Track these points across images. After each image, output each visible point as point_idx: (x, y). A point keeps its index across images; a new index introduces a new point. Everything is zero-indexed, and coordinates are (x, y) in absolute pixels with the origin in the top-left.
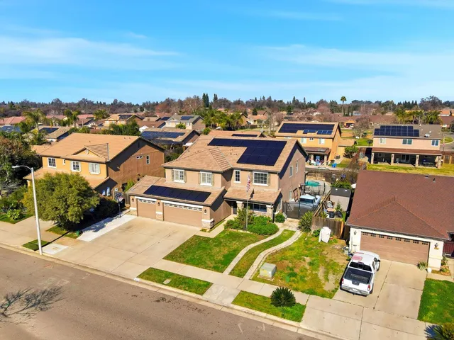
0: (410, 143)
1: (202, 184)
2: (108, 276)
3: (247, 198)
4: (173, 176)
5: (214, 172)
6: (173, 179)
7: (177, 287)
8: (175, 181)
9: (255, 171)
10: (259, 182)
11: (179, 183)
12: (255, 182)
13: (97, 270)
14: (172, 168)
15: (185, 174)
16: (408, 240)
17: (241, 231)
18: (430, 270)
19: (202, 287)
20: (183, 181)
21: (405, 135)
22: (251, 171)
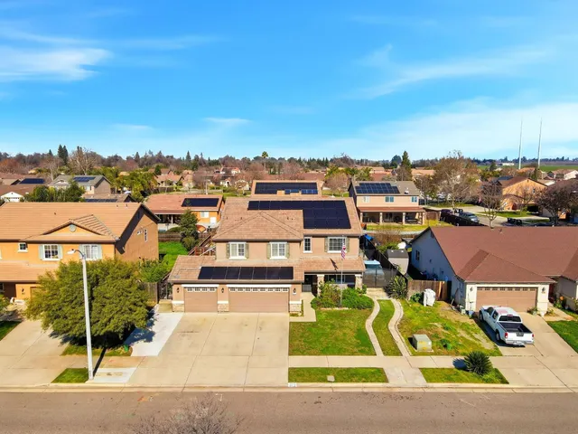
0: (392, 200)
1: (272, 258)
2: (247, 390)
3: (331, 269)
4: (228, 251)
5: (289, 241)
6: (228, 256)
7: (352, 381)
8: (231, 258)
9: (330, 236)
10: (335, 249)
11: (237, 260)
12: (331, 249)
13: (221, 387)
14: (226, 241)
15: (247, 248)
16: (510, 289)
17: (337, 309)
18: (543, 314)
19: (379, 375)
20: (243, 257)
21: (386, 192)
22: (325, 236)
